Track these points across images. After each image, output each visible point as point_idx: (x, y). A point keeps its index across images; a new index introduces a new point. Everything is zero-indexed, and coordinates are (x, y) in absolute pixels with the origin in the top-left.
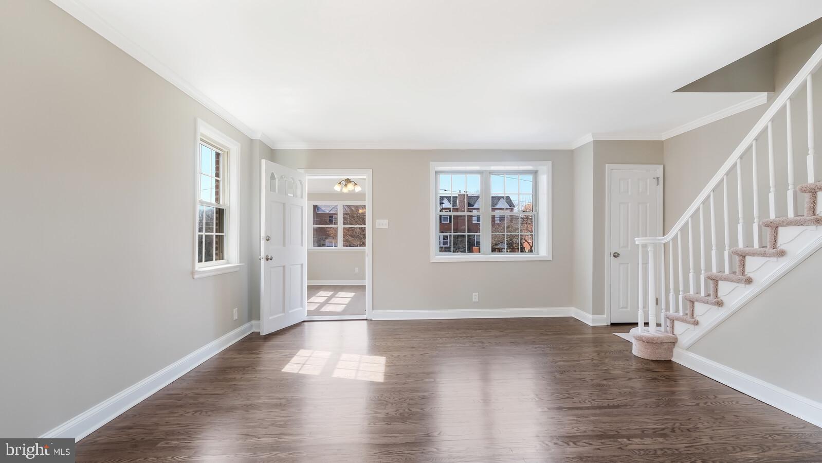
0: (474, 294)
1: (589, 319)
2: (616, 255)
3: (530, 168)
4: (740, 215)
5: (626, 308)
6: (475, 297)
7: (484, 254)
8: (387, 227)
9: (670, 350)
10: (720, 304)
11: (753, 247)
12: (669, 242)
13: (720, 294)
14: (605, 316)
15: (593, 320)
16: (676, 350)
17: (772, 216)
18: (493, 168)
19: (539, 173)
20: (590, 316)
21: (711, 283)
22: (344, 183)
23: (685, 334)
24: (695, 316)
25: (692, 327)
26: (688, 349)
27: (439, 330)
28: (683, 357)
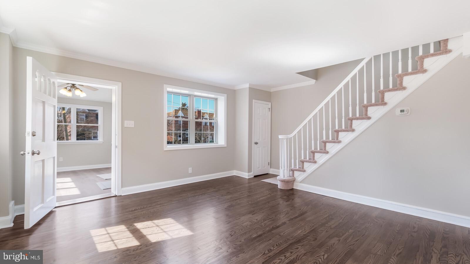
0: (189, 168)
1: (246, 175)
2: (256, 143)
3: (213, 96)
4: (324, 127)
5: (259, 168)
6: (190, 170)
7: (191, 144)
8: (133, 126)
9: (293, 184)
10: (315, 162)
11: (329, 139)
12: (292, 137)
13: (315, 158)
14: (252, 173)
15: (248, 176)
16: (295, 184)
17: (337, 128)
18: (196, 93)
19: (218, 100)
20: (247, 174)
21: (312, 154)
22: (69, 88)
23: (299, 176)
24: (304, 168)
25: (302, 173)
26: (301, 182)
27: (180, 194)
28: (299, 186)
